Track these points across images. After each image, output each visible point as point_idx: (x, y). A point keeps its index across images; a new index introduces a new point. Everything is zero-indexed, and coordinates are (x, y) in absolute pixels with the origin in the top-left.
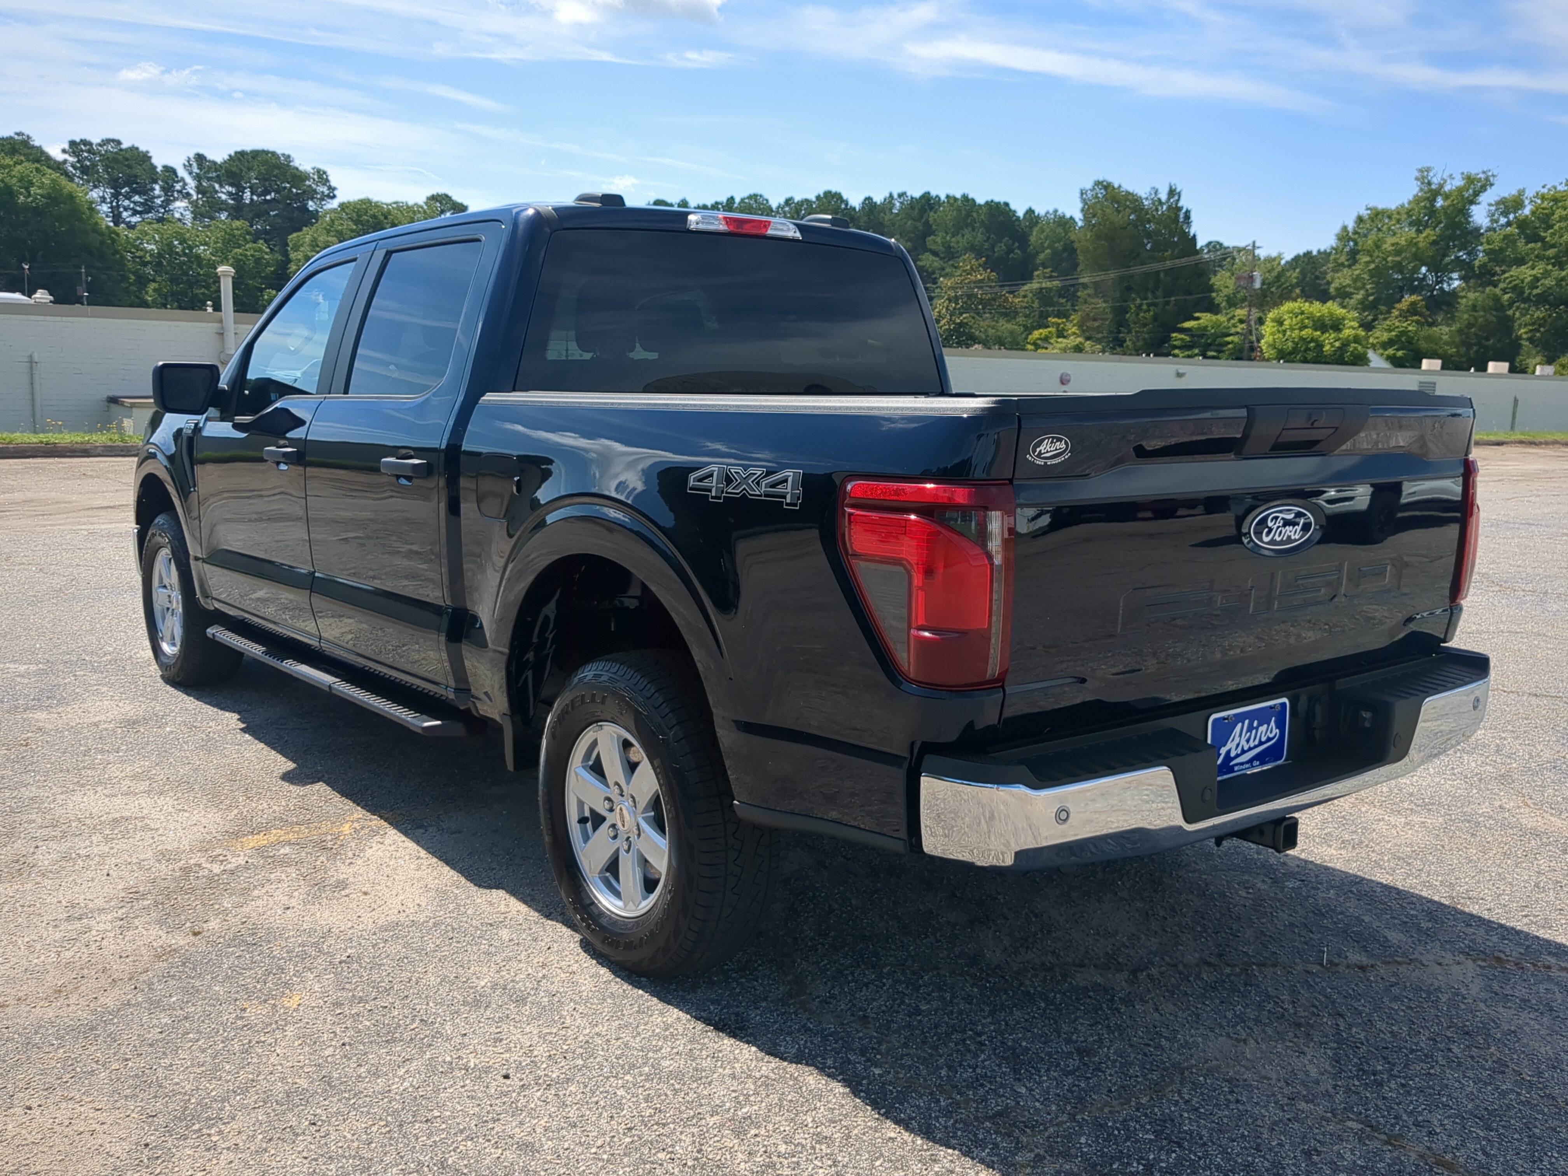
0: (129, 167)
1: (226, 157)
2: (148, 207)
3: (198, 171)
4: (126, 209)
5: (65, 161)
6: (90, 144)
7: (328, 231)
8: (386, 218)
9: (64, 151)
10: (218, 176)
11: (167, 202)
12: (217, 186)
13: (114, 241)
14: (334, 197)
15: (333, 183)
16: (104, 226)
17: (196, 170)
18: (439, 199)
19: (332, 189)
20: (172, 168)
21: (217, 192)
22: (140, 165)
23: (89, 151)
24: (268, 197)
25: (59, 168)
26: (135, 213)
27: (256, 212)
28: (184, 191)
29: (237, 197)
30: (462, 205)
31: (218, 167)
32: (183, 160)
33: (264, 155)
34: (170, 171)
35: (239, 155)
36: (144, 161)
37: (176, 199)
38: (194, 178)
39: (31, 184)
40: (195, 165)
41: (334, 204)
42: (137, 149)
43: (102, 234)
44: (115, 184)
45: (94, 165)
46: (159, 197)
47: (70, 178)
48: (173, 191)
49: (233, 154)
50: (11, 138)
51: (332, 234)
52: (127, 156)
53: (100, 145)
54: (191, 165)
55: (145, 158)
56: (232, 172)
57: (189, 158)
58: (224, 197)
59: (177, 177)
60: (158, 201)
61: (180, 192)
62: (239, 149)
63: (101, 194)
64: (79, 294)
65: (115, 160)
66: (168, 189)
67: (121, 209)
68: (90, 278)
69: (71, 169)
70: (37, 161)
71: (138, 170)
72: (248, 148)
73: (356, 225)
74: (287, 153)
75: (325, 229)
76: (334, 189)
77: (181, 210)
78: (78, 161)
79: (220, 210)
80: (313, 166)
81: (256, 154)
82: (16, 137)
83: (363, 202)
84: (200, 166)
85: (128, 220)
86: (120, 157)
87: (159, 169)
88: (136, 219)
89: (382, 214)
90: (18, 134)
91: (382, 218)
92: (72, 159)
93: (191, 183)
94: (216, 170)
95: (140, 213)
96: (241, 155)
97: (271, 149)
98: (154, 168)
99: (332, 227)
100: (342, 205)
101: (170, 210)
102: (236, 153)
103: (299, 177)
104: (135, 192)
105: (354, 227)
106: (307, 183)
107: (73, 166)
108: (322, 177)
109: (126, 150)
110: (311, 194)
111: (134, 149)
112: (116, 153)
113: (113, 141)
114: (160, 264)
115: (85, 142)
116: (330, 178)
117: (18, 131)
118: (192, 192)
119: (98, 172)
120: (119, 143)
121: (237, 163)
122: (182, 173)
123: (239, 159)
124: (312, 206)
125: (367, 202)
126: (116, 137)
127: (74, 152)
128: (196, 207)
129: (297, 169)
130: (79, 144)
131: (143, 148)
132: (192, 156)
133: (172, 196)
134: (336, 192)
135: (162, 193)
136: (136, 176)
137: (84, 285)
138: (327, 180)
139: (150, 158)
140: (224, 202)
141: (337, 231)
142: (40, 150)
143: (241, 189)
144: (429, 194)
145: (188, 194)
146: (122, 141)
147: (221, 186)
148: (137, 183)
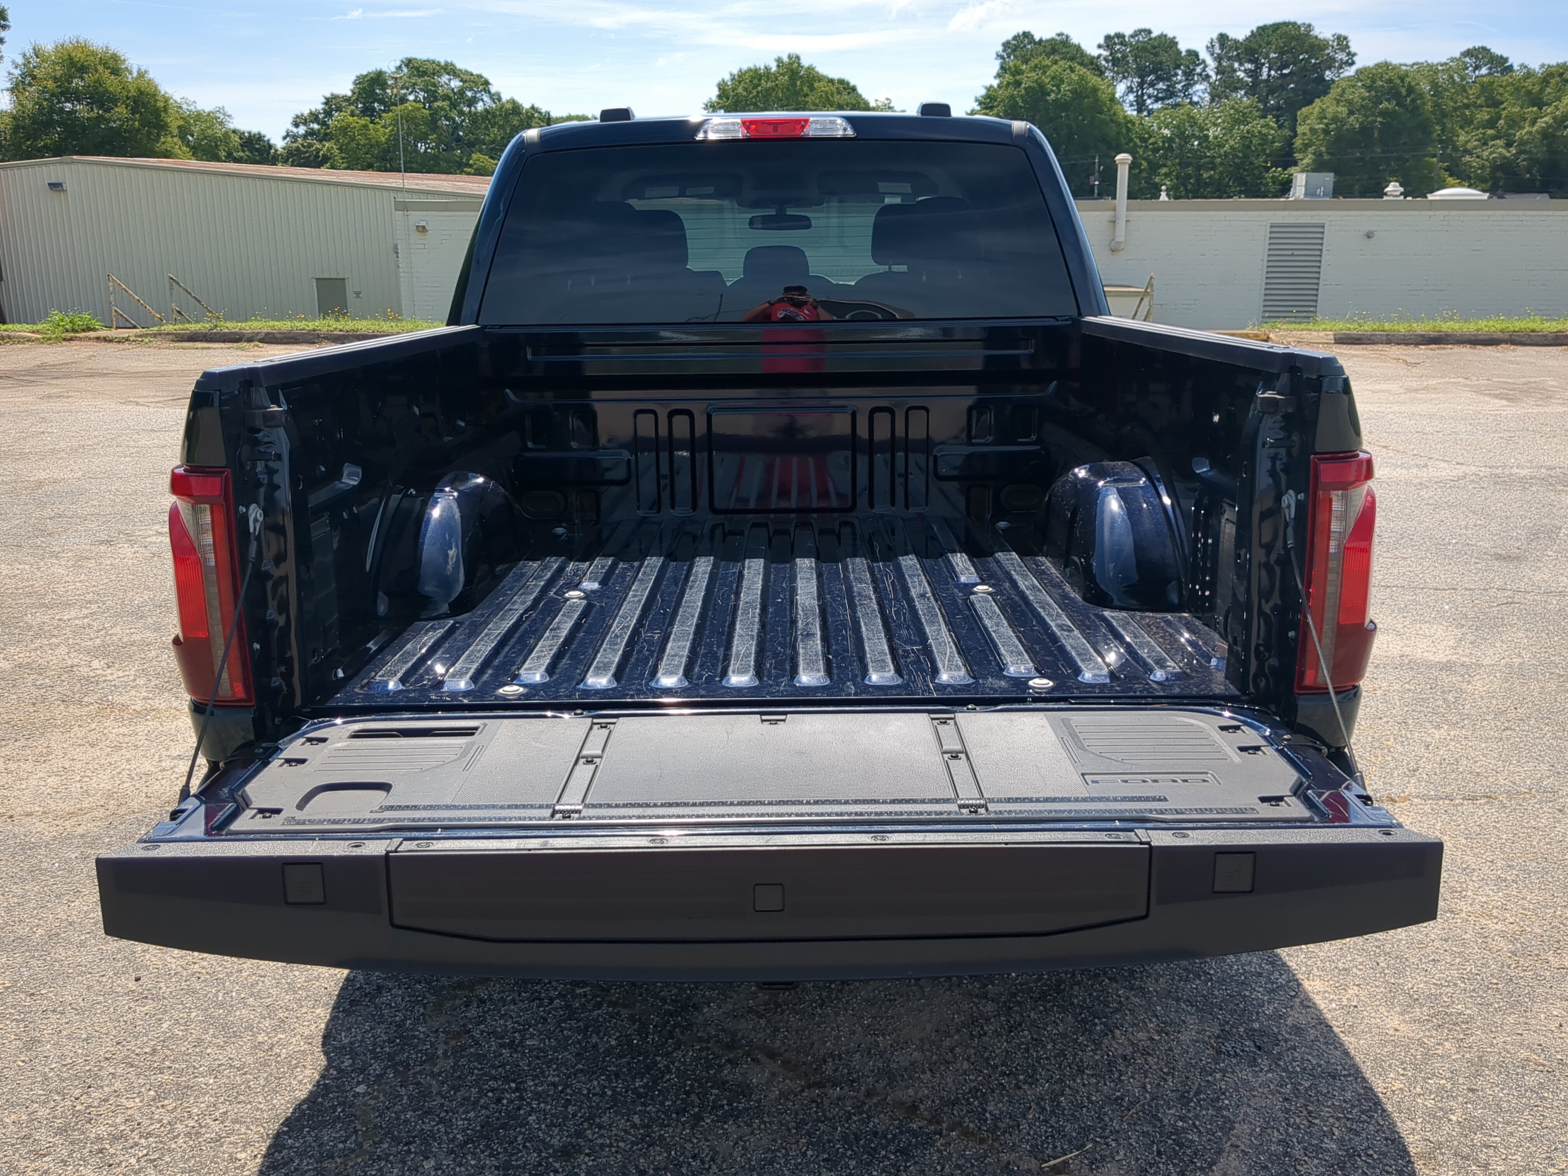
0: (1156, 55)
1: (1248, 34)
2: (1170, 93)
3: (1219, 52)
4: (1149, 97)
5: (1099, 56)
6: (1124, 36)
7: (1338, 102)
8: (1402, 81)
9: (1099, 46)
10: (1238, 55)
11: (1187, 87)
12: (1236, 65)
13: (1129, 130)
14: (1353, 63)
15: (1353, 49)
16: (1121, 117)
17: (1217, 50)
18: (1475, 53)
19: (1351, 55)
20: (1194, 52)
21: (1235, 71)
22: (1167, 52)
23: (1121, 44)
24: (1285, 71)
25: (1092, 63)
26: (1157, 99)
27: (1273, 88)
28: (1204, 73)
29: (1254, 74)
30: (1501, 57)
31: (1239, 45)
32: (1206, 42)
33: (1284, 28)
34: (1193, 54)
35: (1260, 31)
36: (1171, 48)
37: (1195, 83)
38: (1215, 59)
39: (1062, 81)
40: (1217, 46)
41: (1350, 72)
42: (1166, 36)
43: (1118, 124)
44: (1142, 73)
45: (1124, 57)
46: (1179, 82)
47: (1100, 72)
48: (1194, 75)
49: (1255, 30)
50: (1053, 39)
51: (1341, 104)
52: (1156, 44)
53: (1132, 36)
54: (1213, 46)
55: (1172, 43)
56: (1250, 48)
57: (1212, 40)
58: (1241, 75)
59: (1198, 60)
60: (1179, 86)
61: (1200, 74)
62: (1261, 24)
63: (1129, 84)
64: (1091, 183)
65: (1144, 49)
66: (1188, 74)
67: (1145, 97)
68: (1102, 168)
69: (1103, 63)
70: (1072, 59)
71: (1164, 57)
72: (1270, 22)
73: (1369, 92)
74: (1307, 22)
75: (1335, 99)
76: (1354, 55)
77: (1200, 93)
78: (1111, 54)
79: (1236, 89)
80: (1333, 32)
81: (1276, 27)
82: (1057, 37)
83: (1378, 66)
84: (1222, 47)
85: (1150, 107)
86: (1149, 47)
87: (1184, 54)
88: (1158, 105)
89: (1399, 78)
90: (1059, 35)
91: (1398, 81)
92: (1105, 53)
93: (1211, 64)
94: (1237, 50)
95: (1162, 99)
96: (1262, 29)
97: (1292, 20)
98: (1179, 53)
99: (1341, 96)
100: (1359, 72)
101: (1189, 94)
102: (1258, 28)
103: (1318, 46)
104: (1160, 79)
105: (1367, 94)
106: (1327, 51)
107: (1106, 60)
108: (1342, 42)
109: (1155, 39)
110: (1330, 63)
111: (1163, 36)
112: (1145, 42)
113: (1144, 30)
114: (1170, 148)
115: (1120, 36)
116: (1350, 44)
117: (1059, 32)
118: (1212, 74)
119: (1128, 62)
120: (1149, 32)
121: (1258, 38)
122: (1204, 55)
123: (1260, 34)
124: (1328, 75)
125: (1386, 65)
126: (1147, 27)
127: (1108, 46)
128: (1214, 88)
129: (1316, 37)
130: (1113, 38)
131: (1170, 35)
132: (1215, 36)
133: (1193, 79)
134: (1355, 58)
135: (1184, 78)
136: (1161, 63)
137: (1097, 174)
138: (1347, 47)
139: (1177, 43)
140: (1240, 80)
141: (1346, 101)
142: (1078, 48)
143: (1259, 67)
144: (1464, 48)
145: (1208, 76)
146: (1153, 30)
147: (1241, 64)
148: (1162, 70)
